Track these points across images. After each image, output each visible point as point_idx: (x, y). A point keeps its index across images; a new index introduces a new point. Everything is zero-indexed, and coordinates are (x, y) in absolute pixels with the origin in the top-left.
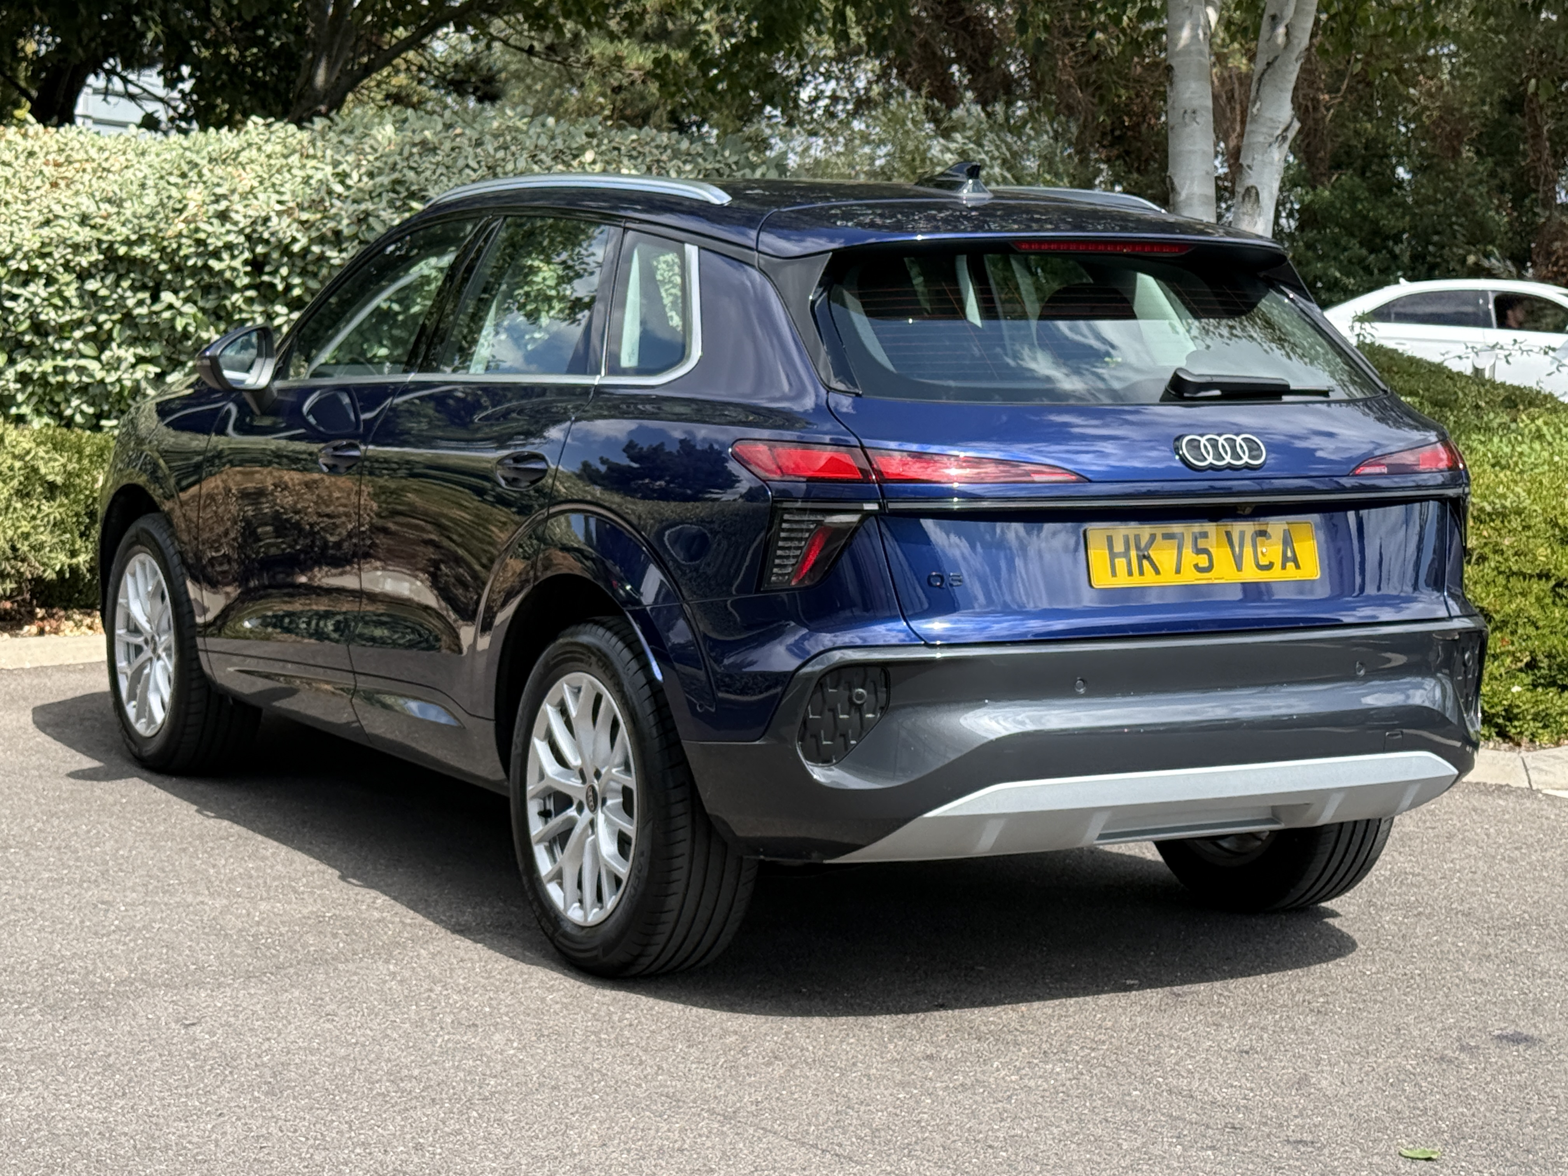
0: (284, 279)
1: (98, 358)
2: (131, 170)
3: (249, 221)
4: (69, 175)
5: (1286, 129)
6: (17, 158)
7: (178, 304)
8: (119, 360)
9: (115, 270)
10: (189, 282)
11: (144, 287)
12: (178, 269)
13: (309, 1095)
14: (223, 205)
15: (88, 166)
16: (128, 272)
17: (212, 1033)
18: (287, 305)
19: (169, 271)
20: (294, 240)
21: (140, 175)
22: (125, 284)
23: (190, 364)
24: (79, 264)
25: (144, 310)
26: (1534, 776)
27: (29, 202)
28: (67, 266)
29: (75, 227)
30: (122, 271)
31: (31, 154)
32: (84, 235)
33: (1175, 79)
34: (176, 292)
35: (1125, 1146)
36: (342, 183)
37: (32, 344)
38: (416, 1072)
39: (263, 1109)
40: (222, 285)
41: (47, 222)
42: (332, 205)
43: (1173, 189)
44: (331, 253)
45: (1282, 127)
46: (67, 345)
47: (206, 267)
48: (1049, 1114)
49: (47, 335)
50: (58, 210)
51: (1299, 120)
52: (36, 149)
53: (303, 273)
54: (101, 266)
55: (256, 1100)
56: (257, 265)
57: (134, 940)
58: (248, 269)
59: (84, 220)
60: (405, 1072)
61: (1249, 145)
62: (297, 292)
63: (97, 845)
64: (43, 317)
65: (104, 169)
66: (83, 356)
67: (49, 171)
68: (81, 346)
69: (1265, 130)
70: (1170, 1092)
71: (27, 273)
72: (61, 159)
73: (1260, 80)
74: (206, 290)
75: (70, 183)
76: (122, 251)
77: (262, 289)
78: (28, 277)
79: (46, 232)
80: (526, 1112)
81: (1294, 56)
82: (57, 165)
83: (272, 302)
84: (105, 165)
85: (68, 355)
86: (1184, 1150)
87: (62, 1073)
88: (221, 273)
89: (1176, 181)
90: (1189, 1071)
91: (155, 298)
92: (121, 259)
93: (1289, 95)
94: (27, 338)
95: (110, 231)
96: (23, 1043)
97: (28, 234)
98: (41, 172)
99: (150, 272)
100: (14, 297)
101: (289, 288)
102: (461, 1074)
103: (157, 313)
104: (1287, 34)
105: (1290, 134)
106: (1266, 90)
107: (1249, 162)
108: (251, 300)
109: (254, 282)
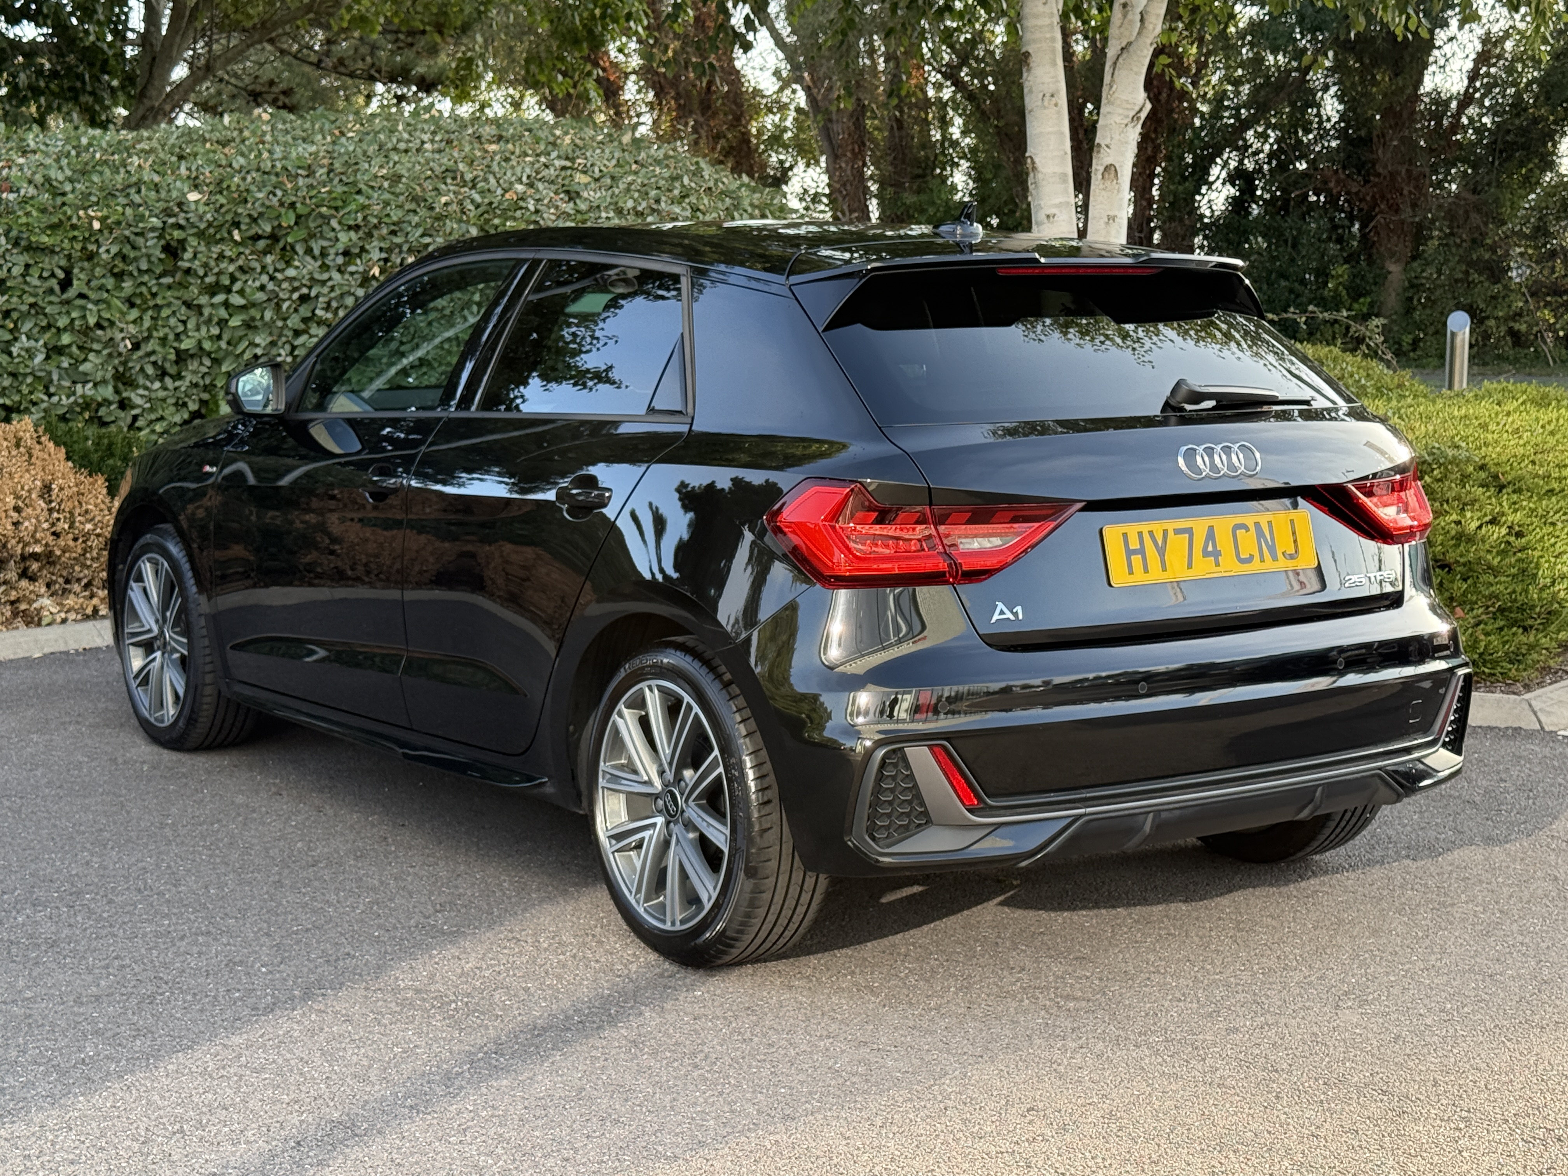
5: (1141, 110)
7: (89, 293)
10: (100, 271)
12: (88, 257)
19: (80, 259)
20: (211, 225)
22: (34, 272)
23: (105, 352)
25: (53, 298)
26: (1543, 718)
30: (30, 262)
33: (1031, 65)
40: (136, 273)
43: (1034, 169)
45: (1136, 109)
47: (120, 254)
51: (1151, 101)
53: (221, 258)
54: (8, 256)
56: (173, 251)
58: (163, 256)
61: (1105, 125)
69: (1121, 111)
73: (1115, 63)
74: (120, 277)
77: (179, 276)
81: (1149, 41)
88: (136, 259)
89: (1037, 160)
91: (65, 289)
93: (1142, 79)
103: (68, 302)
104: (1142, 20)
105: (1143, 115)
106: (1120, 74)
107: (1108, 141)
108: (169, 287)
109: (169, 267)
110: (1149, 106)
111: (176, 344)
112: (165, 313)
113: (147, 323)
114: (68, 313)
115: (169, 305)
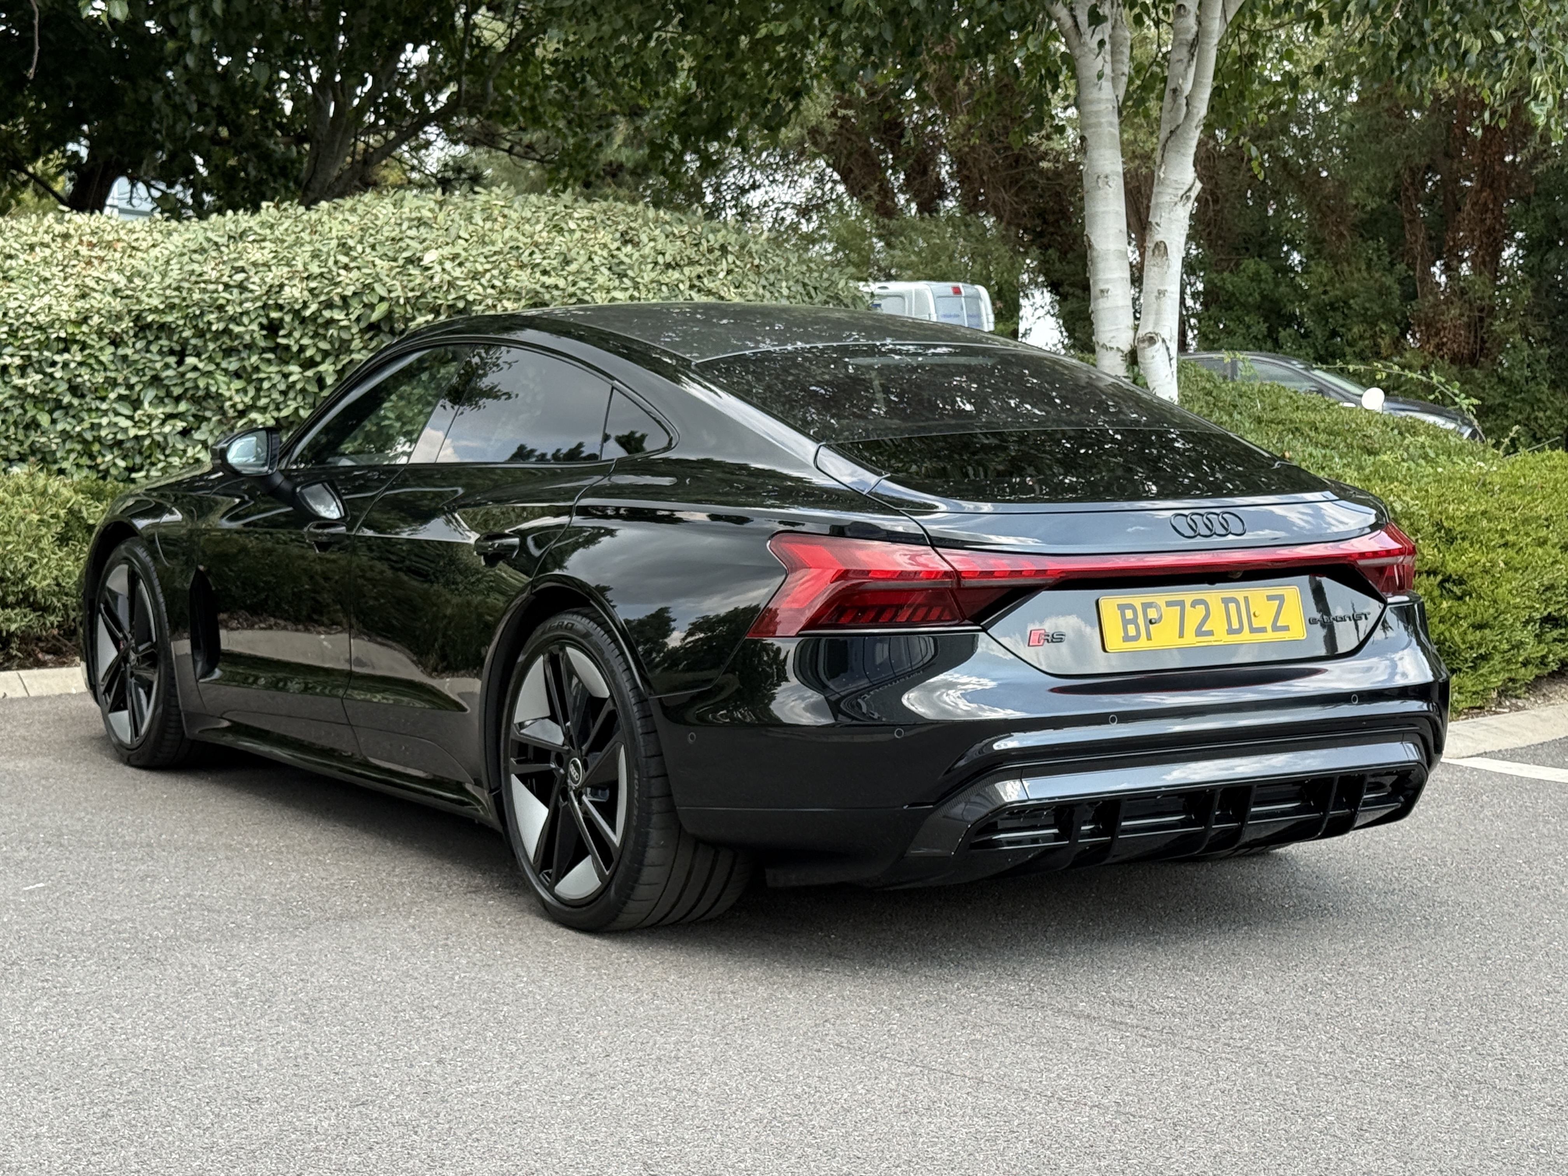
0: (297, 342)
1: (131, 418)
2: (158, 249)
3: (265, 288)
4: (102, 253)
5: (1190, 189)
6: (53, 240)
7: (201, 365)
8: (151, 417)
9: (145, 337)
10: (211, 346)
11: (172, 352)
12: (200, 334)
13: (342, 1024)
14: (240, 277)
15: (119, 246)
16: (158, 338)
17: (251, 976)
18: (301, 366)
19: (194, 336)
20: (305, 305)
21: (166, 252)
22: (154, 348)
23: (214, 419)
24: (112, 331)
25: (170, 373)
27: (65, 279)
28: (100, 333)
29: (108, 298)
30: (151, 338)
31: (66, 236)
32: (117, 305)
33: (1089, 149)
34: (198, 355)
35: (1074, 1045)
36: (347, 254)
37: (70, 405)
38: (436, 1003)
39: (299, 1035)
40: (241, 348)
41: (83, 296)
42: (339, 275)
43: (1090, 246)
44: (338, 315)
45: (1186, 188)
46: (104, 406)
47: (226, 331)
48: (1005, 1022)
49: (83, 396)
50: (91, 283)
51: (1201, 180)
52: (72, 232)
53: (316, 335)
54: (131, 333)
55: (292, 1028)
56: (272, 328)
57: (179, 905)
58: (264, 332)
59: (115, 292)
60: (427, 1003)
61: (1157, 204)
62: (309, 353)
63: (142, 831)
64: (79, 380)
65: (134, 248)
66: (117, 414)
67: (84, 251)
68: (115, 405)
69: (1170, 191)
70: (1113, 1003)
71: (65, 340)
72: (95, 241)
73: (1165, 146)
74: (228, 352)
75: (102, 260)
76: (149, 319)
77: (278, 351)
78: (66, 345)
79: (79, 304)
80: (536, 1030)
81: (1194, 124)
82: (91, 246)
83: (287, 363)
84: (134, 244)
85: (105, 413)
86: (1127, 1047)
87: (117, 1012)
88: (239, 336)
89: (1092, 239)
90: (1130, 987)
91: (180, 363)
92: (149, 326)
93: (1191, 159)
94: (66, 400)
95: (139, 301)
96: (79, 987)
97: (65, 307)
98: (77, 252)
99: (175, 338)
100: (53, 364)
101: (302, 349)
102: (476, 1004)
103: (183, 375)
104: (1187, 104)
105: (1194, 194)
106: (1170, 155)
107: (1158, 220)
108: (269, 361)
109: (270, 344)
110: (1199, 185)
111: (275, 414)
112: (266, 385)
113: (251, 392)
114: (183, 383)
115: (269, 378)
